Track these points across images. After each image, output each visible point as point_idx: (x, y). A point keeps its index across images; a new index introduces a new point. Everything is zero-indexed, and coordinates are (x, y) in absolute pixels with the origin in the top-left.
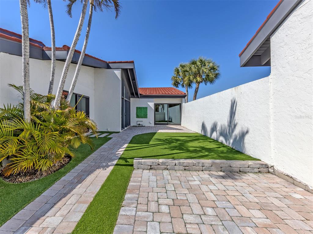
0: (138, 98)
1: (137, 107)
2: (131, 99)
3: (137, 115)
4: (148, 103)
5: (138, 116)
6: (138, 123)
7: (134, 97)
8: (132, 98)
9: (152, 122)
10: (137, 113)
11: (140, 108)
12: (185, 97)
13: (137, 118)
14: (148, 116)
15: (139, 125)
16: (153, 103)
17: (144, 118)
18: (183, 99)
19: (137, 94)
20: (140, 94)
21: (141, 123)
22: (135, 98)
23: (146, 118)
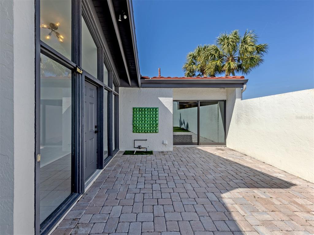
0: (138, 86)
1: (134, 109)
2: (120, 88)
3: (134, 127)
4: (160, 99)
5: (136, 129)
6: (137, 144)
7: (126, 84)
8: (122, 86)
9: (169, 141)
10: (133, 121)
11: (141, 110)
12: (243, 84)
13: (133, 132)
14: (159, 127)
15: (138, 150)
16: (171, 99)
17: (150, 132)
18: (238, 90)
19: (134, 77)
20: (142, 78)
21: (143, 144)
22: (129, 86)
23: (156, 132)
